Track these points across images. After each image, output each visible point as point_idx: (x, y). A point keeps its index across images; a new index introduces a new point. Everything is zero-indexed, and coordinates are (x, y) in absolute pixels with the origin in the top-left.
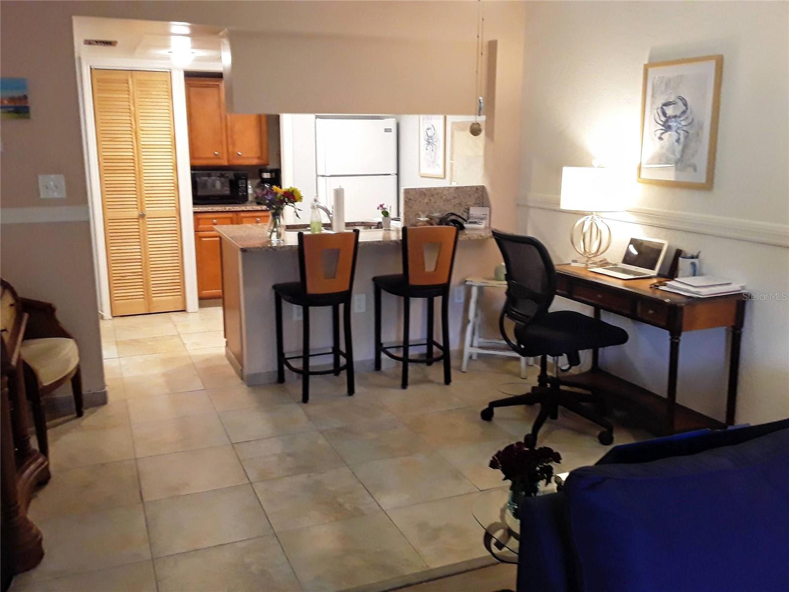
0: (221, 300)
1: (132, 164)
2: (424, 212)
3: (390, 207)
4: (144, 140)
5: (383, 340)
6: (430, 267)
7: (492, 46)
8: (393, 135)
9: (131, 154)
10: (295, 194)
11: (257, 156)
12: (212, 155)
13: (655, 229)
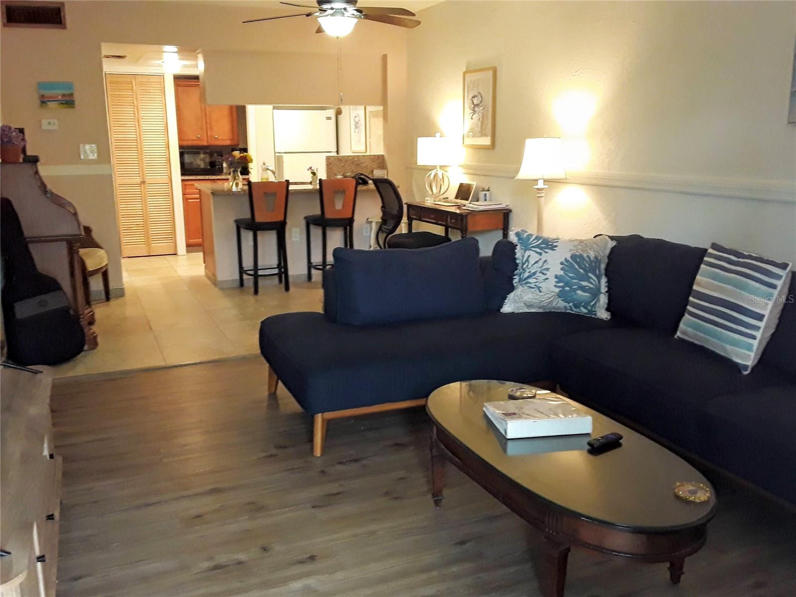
0: (201, 248)
1: (136, 144)
2: (340, 173)
3: (317, 169)
4: (145, 126)
5: (312, 261)
6: (339, 206)
7: (385, 58)
8: (333, 122)
9: (135, 136)
10: (247, 157)
11: (229, 138)
12: (195, 138)
13: (470, 176)
